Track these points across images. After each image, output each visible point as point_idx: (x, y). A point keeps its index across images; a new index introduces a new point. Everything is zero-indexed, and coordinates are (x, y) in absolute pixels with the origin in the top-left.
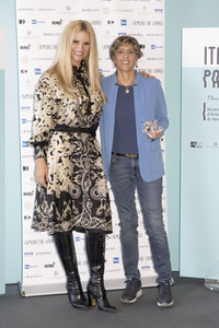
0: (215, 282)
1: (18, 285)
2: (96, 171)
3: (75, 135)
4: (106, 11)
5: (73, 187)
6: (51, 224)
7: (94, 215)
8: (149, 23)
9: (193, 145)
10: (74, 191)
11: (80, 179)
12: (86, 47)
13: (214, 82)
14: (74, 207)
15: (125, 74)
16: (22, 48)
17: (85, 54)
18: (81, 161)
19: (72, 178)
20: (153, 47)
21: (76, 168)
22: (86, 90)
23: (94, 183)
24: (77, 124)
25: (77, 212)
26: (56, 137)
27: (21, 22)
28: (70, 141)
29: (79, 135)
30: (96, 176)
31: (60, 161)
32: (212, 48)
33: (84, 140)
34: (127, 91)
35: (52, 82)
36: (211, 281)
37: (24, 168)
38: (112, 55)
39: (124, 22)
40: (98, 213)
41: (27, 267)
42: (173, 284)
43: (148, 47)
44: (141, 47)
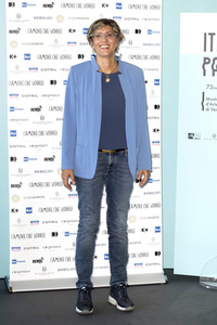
0: (211, 280)
1: (5, 280)
8: (146, 7)
9: (190, 136)
13: (214, 71)
16: (11, 32)
20: (150, 32)
27: (10, 4)
32: (212, 35)
34: (108, 80)
36: (206, 279)
37: (12, 159)
39: (119, 6)
41: (15, 261)
42: (167, 282)
43: (144, 32)
44: (137, 31)
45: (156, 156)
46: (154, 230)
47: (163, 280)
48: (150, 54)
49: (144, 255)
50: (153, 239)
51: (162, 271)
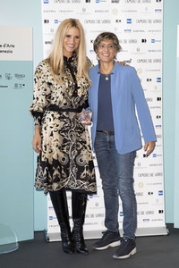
2: (82, 143)
3: (64, 113)
4: (115, 12)
5: (62, 155)
6: (45, 184)
7: (78, 178)
10: (64, 159)
11: (68, 149)
12: (77, 40)
14: (63, 172)
15: (105, 65)
16: (46, 43)
17: (76, 46)
18: (69, 135)
19: (61, 148)
20: (153, 41)
21: (65, 141)
22: (74, 77)
23: (79, 152)
24: (65, 104)
25: (65, 176)
26: (49, 115)
28: (59, 118)
29: (67, 114)
30: (81, 146)
31: (52, 135)
33: (71, 118)
34: (107, 79)
35: (45, 68)
38: (96, 48)
39: (129, 21)
40: (82, 176)
41: (51, 218)
42: (169, 234)
43: (149, 41)
44: (143, 41)
45: (159, 136)
46: (158, 193)
47: (165, 232)
48: (153, 58)
49: (150, 212)
50: (157, 201)
51: (165, 226)
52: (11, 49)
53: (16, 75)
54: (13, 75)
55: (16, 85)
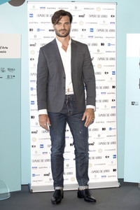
1: (28, 186)
4: (81, 23)
8: (107, 31)
9: (133, 103)
16: (31, 45)
20: (109, 45)
27: (30, 30)
39: (92, 30)
41: (34, 175)
42: (120, 187)
43: (106, 45)
44: (102, 44)
45: (113, 115)
47: (118, 185)
48: (110, 57)
49: (107, 171)
50: (112, 162)
51: (117, 180)
52: (5, 50)
53: (9, 69)
54: (6, 69)
55: (8, 77)
